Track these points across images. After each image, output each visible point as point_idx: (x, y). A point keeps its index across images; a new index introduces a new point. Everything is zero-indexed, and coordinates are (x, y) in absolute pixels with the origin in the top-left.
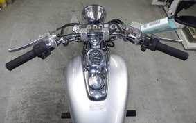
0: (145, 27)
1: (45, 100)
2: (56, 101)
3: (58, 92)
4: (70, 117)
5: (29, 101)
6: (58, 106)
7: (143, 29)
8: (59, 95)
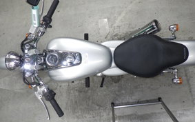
0: (35, 24)
1: (76, 102)
2: (77, 93)
3: (70, 93)
4: (89, 78)
5: (77, 114)
6: (80, 92)
7: (36, 26)
8: (72, 92)
